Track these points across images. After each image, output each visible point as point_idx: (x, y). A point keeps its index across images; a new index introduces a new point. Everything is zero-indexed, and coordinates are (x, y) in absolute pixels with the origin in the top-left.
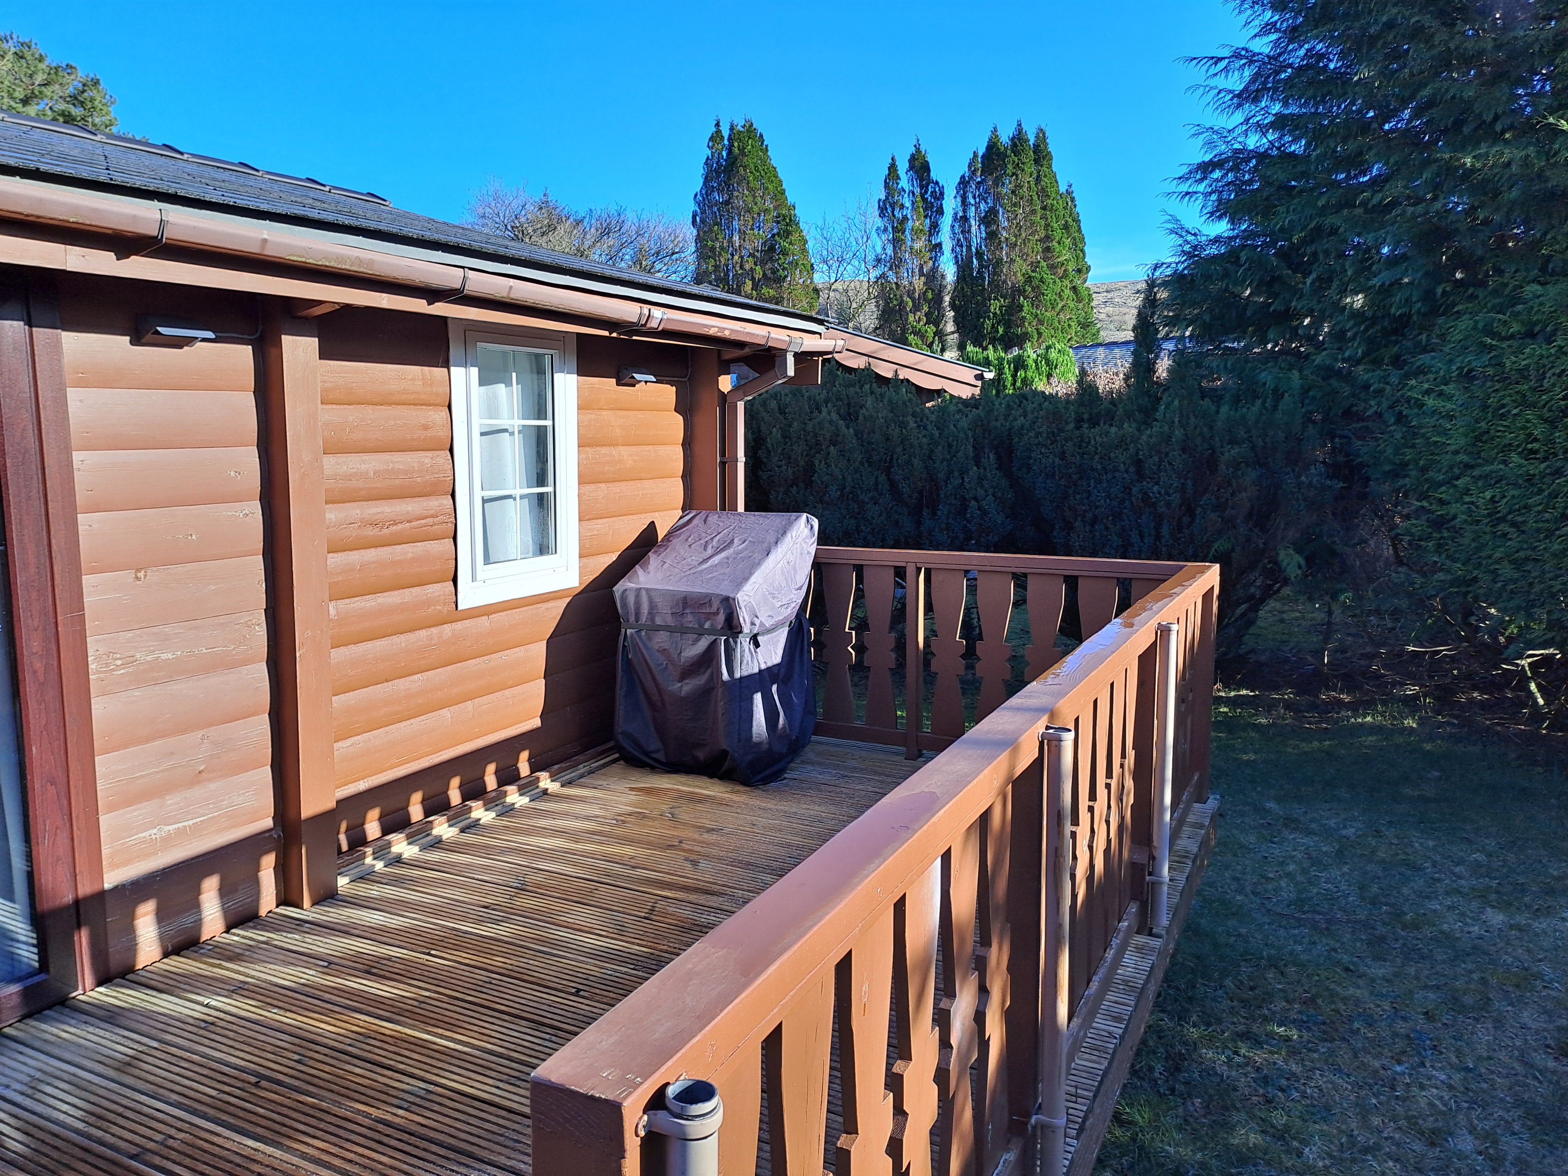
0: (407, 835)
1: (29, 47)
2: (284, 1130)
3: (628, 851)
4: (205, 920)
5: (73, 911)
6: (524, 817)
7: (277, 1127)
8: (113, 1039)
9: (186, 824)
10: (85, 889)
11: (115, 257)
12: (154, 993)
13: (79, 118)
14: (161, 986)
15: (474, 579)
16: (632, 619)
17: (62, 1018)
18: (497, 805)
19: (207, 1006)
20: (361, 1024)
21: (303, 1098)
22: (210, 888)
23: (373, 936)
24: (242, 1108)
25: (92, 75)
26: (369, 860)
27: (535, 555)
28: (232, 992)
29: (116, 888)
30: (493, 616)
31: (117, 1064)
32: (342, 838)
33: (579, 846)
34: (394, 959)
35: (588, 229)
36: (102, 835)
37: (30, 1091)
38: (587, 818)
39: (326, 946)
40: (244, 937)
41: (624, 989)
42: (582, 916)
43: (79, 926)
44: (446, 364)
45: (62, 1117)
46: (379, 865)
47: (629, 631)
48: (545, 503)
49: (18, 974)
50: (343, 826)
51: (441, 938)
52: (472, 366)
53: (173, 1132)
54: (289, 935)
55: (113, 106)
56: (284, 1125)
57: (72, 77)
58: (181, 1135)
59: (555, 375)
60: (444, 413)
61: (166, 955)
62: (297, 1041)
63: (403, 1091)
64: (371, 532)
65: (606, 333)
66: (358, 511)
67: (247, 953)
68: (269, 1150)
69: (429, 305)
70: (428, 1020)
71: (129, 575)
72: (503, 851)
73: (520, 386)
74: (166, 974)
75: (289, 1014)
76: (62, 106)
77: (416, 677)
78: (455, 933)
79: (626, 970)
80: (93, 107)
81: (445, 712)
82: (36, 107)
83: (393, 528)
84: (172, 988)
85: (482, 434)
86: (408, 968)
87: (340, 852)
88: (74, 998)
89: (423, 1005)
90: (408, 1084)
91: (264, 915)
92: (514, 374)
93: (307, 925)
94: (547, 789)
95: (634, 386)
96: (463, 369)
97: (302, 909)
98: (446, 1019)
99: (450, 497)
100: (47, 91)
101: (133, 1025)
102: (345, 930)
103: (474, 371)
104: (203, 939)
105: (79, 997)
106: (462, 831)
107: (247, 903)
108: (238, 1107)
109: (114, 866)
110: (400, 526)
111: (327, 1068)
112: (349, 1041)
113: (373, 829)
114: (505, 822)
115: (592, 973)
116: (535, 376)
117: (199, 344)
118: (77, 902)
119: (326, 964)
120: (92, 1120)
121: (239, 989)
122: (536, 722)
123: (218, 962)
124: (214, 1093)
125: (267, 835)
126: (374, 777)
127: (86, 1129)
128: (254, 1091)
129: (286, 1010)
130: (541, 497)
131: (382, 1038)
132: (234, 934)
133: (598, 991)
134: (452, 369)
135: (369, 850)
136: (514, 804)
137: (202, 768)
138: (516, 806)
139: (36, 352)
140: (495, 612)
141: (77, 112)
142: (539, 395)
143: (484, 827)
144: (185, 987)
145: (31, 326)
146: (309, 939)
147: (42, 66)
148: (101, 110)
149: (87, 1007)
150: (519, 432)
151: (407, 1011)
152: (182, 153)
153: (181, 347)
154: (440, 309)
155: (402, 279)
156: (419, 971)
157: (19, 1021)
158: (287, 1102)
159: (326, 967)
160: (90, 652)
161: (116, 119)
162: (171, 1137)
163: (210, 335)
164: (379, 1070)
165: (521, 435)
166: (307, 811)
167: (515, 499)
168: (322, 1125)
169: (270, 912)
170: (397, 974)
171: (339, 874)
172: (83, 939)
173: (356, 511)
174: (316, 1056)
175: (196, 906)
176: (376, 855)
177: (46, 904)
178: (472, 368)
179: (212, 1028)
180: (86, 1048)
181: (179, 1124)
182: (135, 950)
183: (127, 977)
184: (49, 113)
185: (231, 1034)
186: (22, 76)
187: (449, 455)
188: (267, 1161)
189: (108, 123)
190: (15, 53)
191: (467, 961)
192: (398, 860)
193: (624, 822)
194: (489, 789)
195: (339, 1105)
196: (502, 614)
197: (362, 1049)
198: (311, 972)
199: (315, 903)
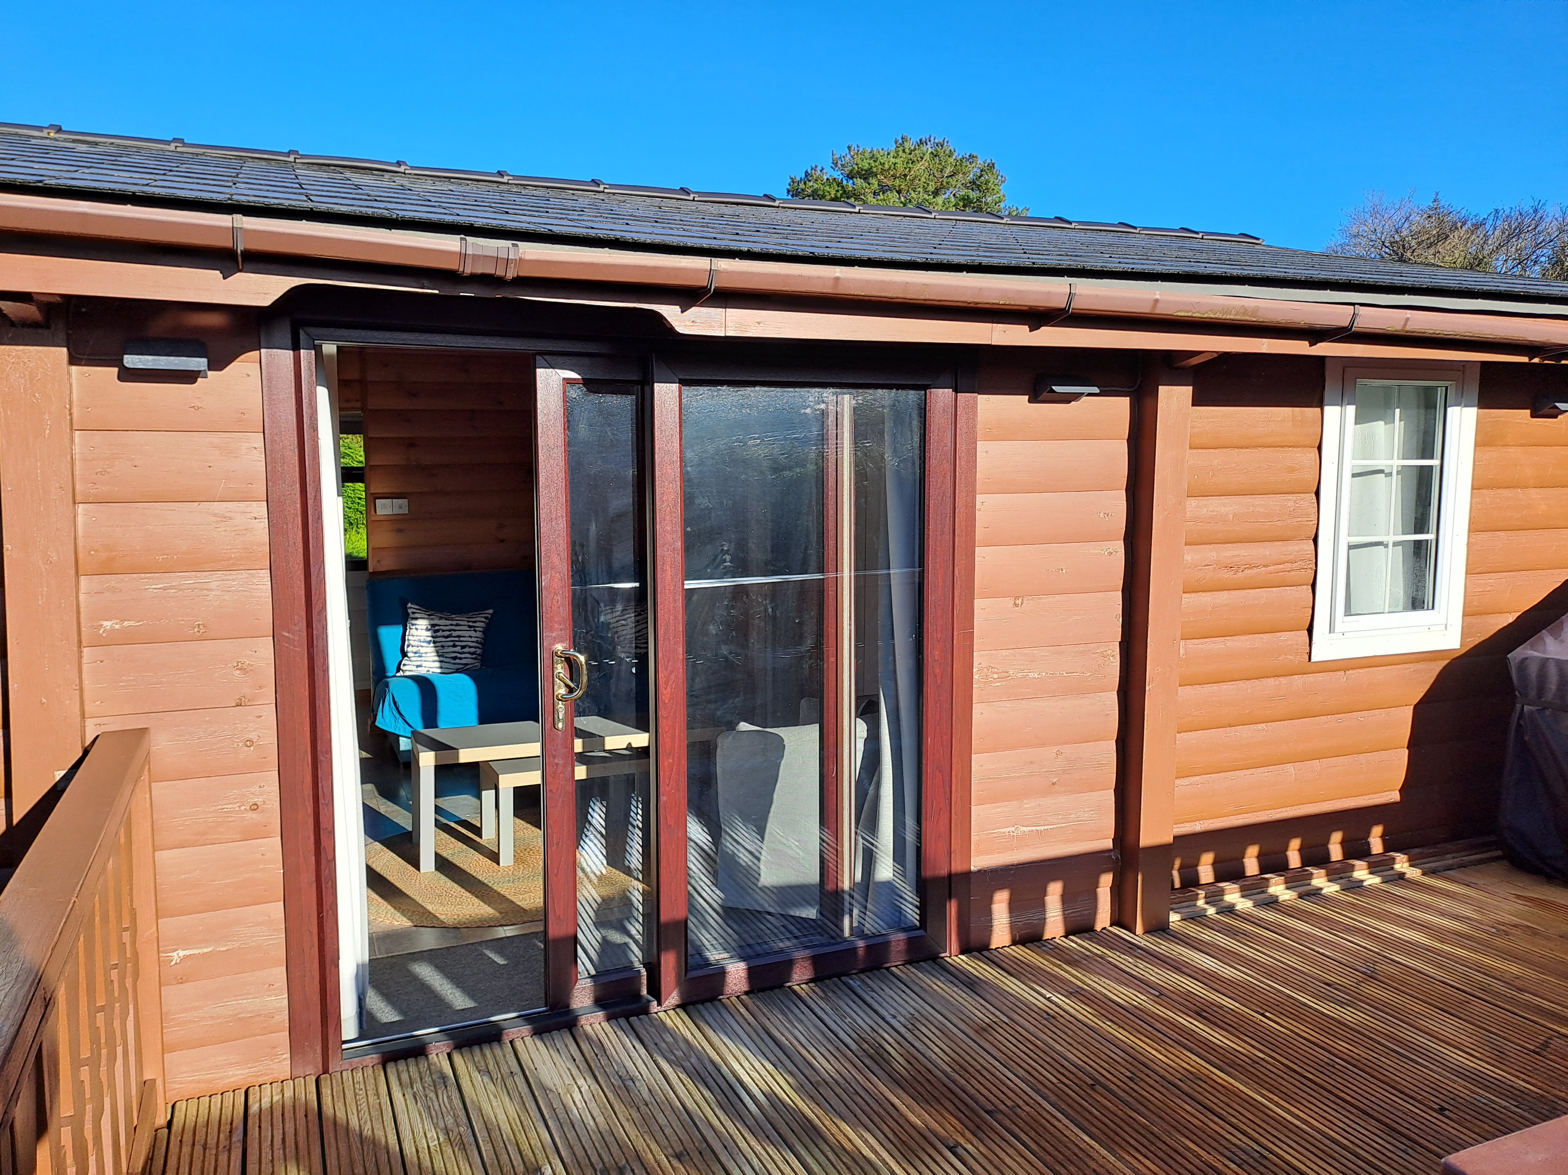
0: (1241, 887)
1: (942, 146)
2: (1117, 1138)
3: (1514, 969)
4: (1048, 921)
5: (947, 882)
6: (1376, 898)
7: (1112, 1134)
8: (973, 1003)
9: (1038, 828)
10: (957, 867)
11: (1028, 329)
12: (1005, 974)
13: (975, 200)
14: (1010, 969)
15: (1331, 630)
16: (1533, 693)
17: (934, 973)
18: (1341, 878)
19: (1048, 999)
20: (1192, 1063)
21: (1134, 1115)
22: (1055, 890)
23: (1206, 980)
24: (1079, 1104)
25: (988, 161)
26: (1201, 903)
27: (1405, 609)
28: (1071, 993)
29: (979, 871)
30: (1351, 672)
31: (977, 1027)
32: (1175, 874)
33: (1445, 948)
34: (1225, 1009)
35: (1490, 233)
36: (972, 823)
37: (910, 1026)
38: (1456, 918)
39: (1158, 977)
40: (1079, 945)
41: (1504, 1127)
42: (1448, 1026)
43: (950, 898)
44: (1321, 405)
45: (934, 1056)
46: (1211, 911)
47: (1526, 708)
48: (1423, 552)
49: (903, 926)
50: (1177, 863)
51: (1278, 1003)
52: (1348, 404)
53: (1021, 1103)
54: (1122, 956)
55: (1003, 184)
56: (1117, 1134)
57: (974, 165)
58: (1027, 1108)
59: (1449, 410)
60: (1312, 455)
61: (1014, 943)
62: (1127, 1058)
63: (1235, 1145)
64: (1227, 575)
65: (1525, 359)
66: (1214, 554)
67: (1084, 962)
68: (1104, 1152)
69: (1310, 346)
70: (1262, 1083)
71: (1009, 602)
72: (1349, 929)
73: (1402, 423)
74: (1014, 959)
75: (1121, 1031)
76: (963, 192)
77: (1260, 726)
78: (1292, 1001)
79: (1507, 1104)
80: (987, 189)
81: (1290, 768)
82: (944, 196)
83: (1248, 572)
84: (1020, 974)
85: (1354, 475)
86: (1241, 1023)
87: (1173, 888)
88: (942, 958)
89: (1256, 1066)
90: (1240, 1140)
91: (1099, 930)
92: (1398, 411)
93: (1140, 951)
94: (1404, 873)
95: (1556, 417)
96: (1338, 408)
97: (1135, 934)
98: (1283, 1089)
99: (1311, 542)
100: (953, 181)
101: (988, 997)
102: (1178, 967)
103: (1351, 410)
104: (1045, 938)
105: (946, 958)
106: (1301, 896)
107: (1084, 915)
108: (1075, 1101)
109: (980, 853)
110: (1256, 570)
111: (1157, 1094)
112: (1179, 1076)
113: (1206, 873)
114: (1349, 898)
115: (1462, 1095)
116: (1423, 411)
117: (1084, 398)
118: (950, 875)
119: (1157, 994)
120: (957, 1067)
121: (1076, 993)
122: (1395, 796)
123: (1059, 963)
124: (1055, 1081)
125: (1106, 854)
126: (1211, 821)
127: (952, 1074)
128: (1090, 1092)
129: (1120, 1027)
130: (1418, 544)
131: (1215, 1086)
132: (1073, 941)
133: (1468, 1117)
134: (1326, 408)
135: (1202, 893)
136: (1362, 881)
137: (1055, 780)
138: (1365, 884)
139: (958, 413)
140: (1353, 669)
141: (973, 195)
142: (1426, 432)
143: (1326, 898)
144: (1030, 976)
145: (956, 391)
146: (1142, 964)
147: (951, 160)
148: (994, 189)
149: (952, 969)
150: (1398, 473)
151: (1239, 1065)
152: (1070, 223)
153: (1069, 402)
154: (1324, 349)
155: (1286, 323)
156: (1252, 1029)
157: (903, 965)
158: (1120, 1113)
159: (1157, 996)
160: (975, 664)
161: (1004, 196)
162: (1019, 1106)
163: (1096, 390)
164: (1209, 1114)
165: (1400, 476)
166: (1146, 840)
167: (1386, 546)
168: (1153, 1148)
169: (1104, 928)
170: (1230, 1025)
171: (1172, 909)
172: (952, 908)
173: (1212, 553)
174: (1148, 1079)
175: (1043, 905)
176: (1209, 900)
177: (928, 872)
178: (1348, 407)
179: (1052, 1020)
180: (953, 1005)
181: (1026, 1098)
182: (991, 930)
183: (983, 953)
184: (953, 199)
185: (1070, 1033)
186: (935, 171)
187: (1315, 498)
188: (1101, 1161)
189: (997, 200)
190: (932, 153)
191: (1306, 1035)
192: (1230, 910)
193: (1507, 933)
194: (1333, 859)
195: (1170, 1135)
196: (1361, 671)
197: (1192, 1088)
198: (1143, 997)
199: (1147, 932)
